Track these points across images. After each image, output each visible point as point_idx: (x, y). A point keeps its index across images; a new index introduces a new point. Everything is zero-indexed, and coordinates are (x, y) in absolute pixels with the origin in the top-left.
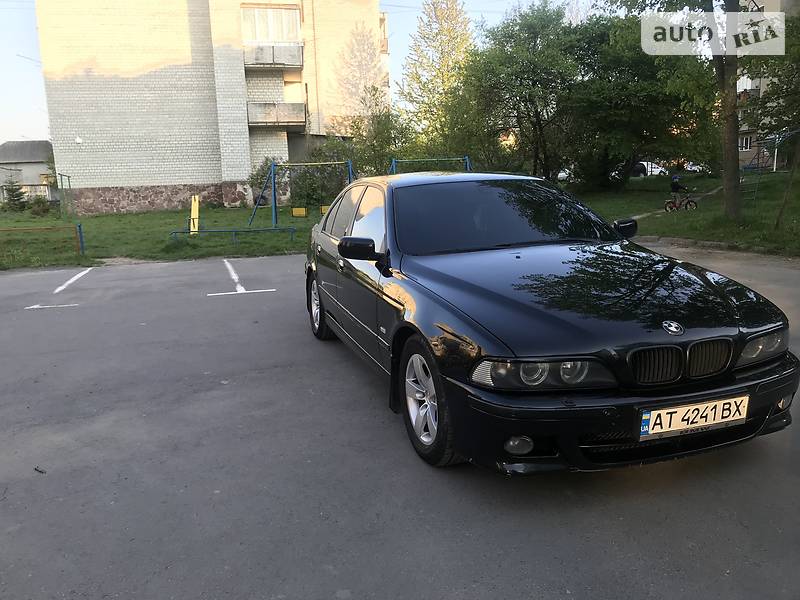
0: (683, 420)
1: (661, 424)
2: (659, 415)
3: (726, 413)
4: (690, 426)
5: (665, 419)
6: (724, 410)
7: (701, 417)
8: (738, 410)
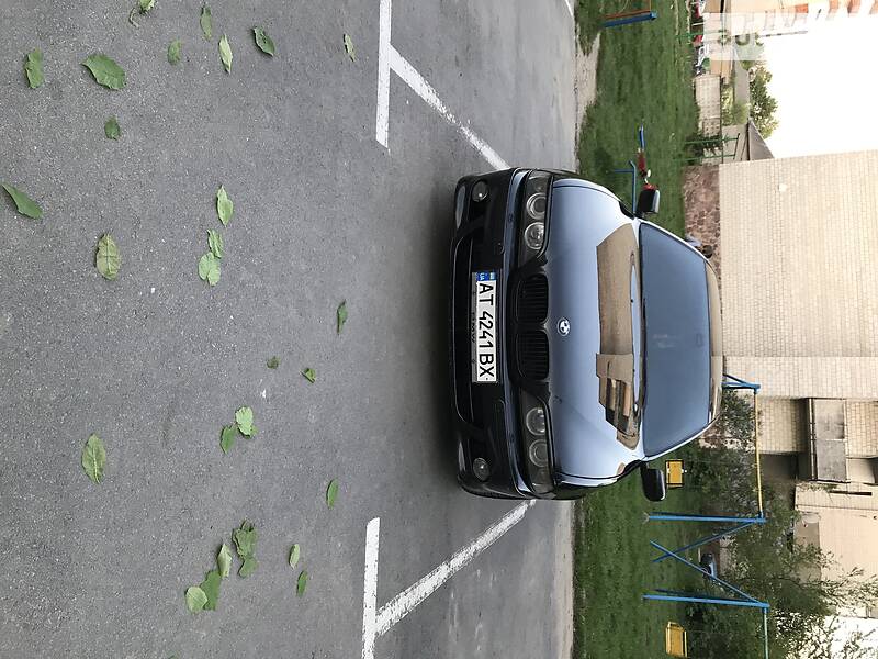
0: (484, 313)
1: (484, 291)
2: (491, 288)
3: (484, 359)
4: (478, 320)
5: (487, 295)
6: (487, 355)
7: (484, 332)
8: (486, 371)
